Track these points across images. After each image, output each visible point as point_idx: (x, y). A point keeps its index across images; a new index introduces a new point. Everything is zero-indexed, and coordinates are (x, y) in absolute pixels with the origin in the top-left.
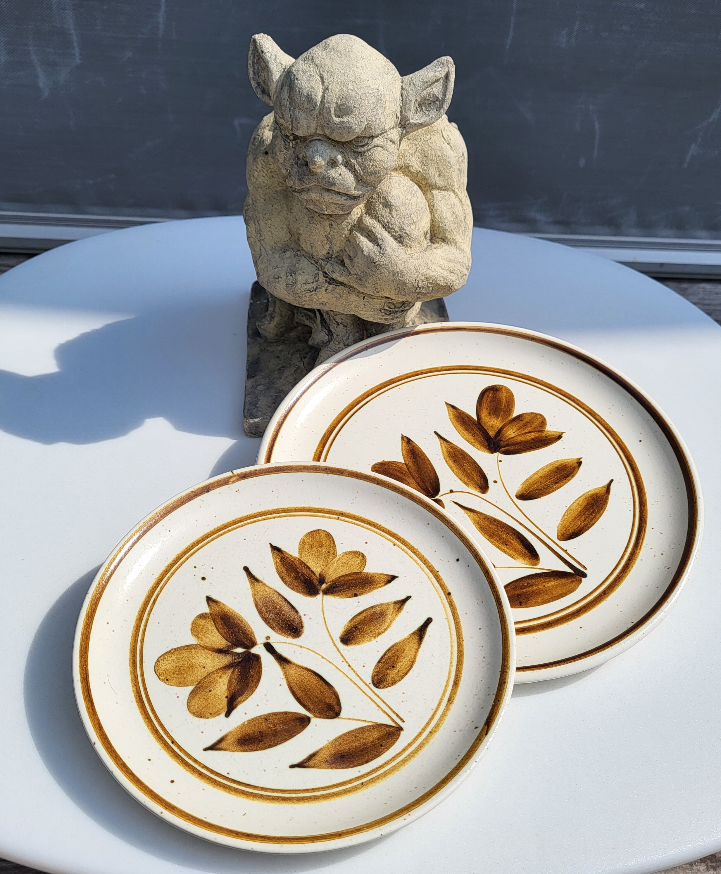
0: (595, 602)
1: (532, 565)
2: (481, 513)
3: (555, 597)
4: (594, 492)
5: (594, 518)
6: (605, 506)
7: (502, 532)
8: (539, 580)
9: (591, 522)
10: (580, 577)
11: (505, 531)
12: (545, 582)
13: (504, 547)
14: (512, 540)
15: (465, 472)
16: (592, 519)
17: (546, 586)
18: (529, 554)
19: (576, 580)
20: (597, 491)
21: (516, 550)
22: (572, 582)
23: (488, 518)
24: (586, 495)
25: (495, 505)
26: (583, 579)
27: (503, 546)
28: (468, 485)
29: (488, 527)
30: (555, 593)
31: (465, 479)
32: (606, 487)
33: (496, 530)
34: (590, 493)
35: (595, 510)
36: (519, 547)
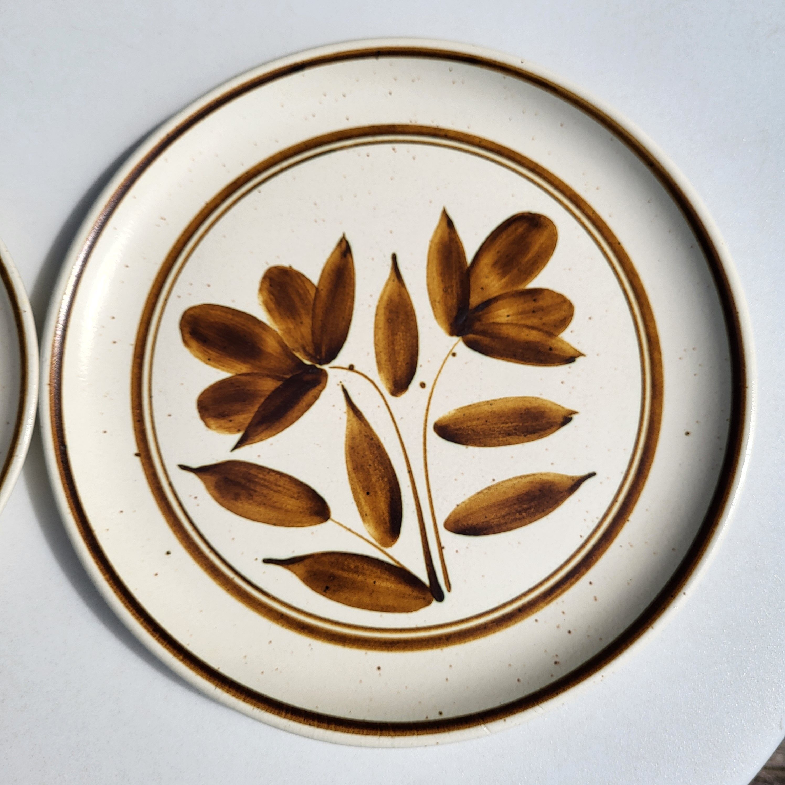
0: (425, 643)
1: (380, 544)
2: (367, 425)
3: (377, 605)
4: (550, 478)
5: (520, 519)
6: (550, 509)
7: (376, 470)
8: (375, 570)
9: (511, 523)
10: (432, 597)
11: (380, 471)
12: (379, 578)
13: (362, 496)
14: (381, 490)
15: (391, 347)
16: (515, 520)
17: (377, 583)
18: (388, 524)
19: (424, 598)
20: (557, 480)
21: (374, 509)
22: (416, 598)
23: (372, 439)
24: (536, 477)
25: (395, 422)
26: (435, 603)
27: (362, 492)
28: (380, 369)
29: (361, 453)
30: (382, 601)
31: (384, 357)
32: (575, 481)
33: (370, 462)
34: (544, 478)
35: (530, 508)
36: (383, 506)
